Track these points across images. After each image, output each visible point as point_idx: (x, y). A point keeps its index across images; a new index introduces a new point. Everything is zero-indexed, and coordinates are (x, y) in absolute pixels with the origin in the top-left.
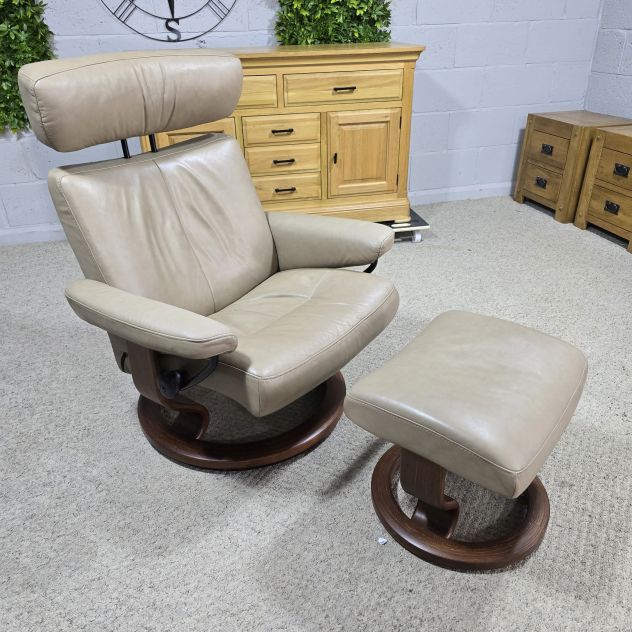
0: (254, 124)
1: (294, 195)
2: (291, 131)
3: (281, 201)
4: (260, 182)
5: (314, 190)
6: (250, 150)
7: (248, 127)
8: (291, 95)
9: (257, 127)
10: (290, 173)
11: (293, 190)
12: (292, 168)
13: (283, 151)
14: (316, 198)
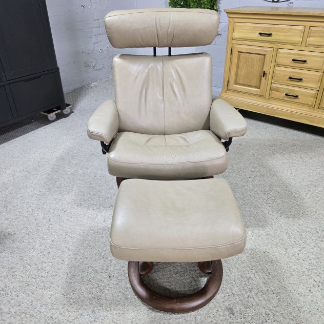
0: (284, 53)
1: (296, 100)
2: (305, 61)
3: (288, 102)
4: (278, 87)
5: (311, 101)
6: (277, 68)
7: (280, 55)
8: (311, 40)
9: (285, 55)
10: (298, 86)
11: (297, 97)
12: (300, 84)
13: (296, 72)
14: (310, 106)
